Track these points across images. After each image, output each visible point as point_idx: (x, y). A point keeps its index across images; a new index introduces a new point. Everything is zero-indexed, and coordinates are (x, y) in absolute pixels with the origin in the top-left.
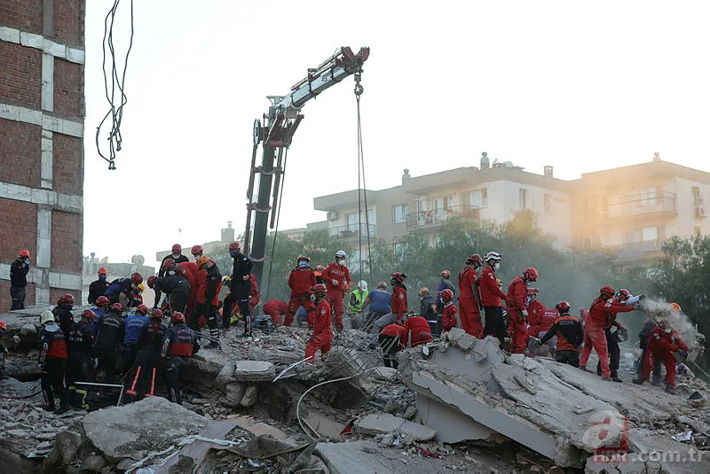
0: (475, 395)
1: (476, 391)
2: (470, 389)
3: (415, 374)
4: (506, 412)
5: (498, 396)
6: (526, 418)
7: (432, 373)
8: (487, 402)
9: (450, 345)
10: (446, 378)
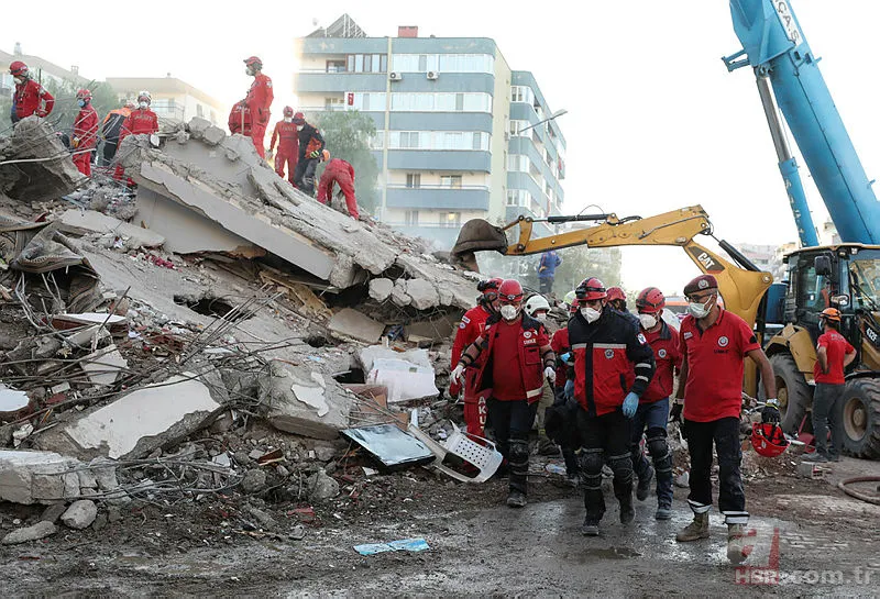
0: (228, 198)
1: (229, 193)
2: (220, 189)
3: (145, 164)
4: (269, 221)
5: (258, 201)
6: (295, 230)
7: (171, 166)
8: (244, 207)
9: (192, 138)
10: (189, 173)
